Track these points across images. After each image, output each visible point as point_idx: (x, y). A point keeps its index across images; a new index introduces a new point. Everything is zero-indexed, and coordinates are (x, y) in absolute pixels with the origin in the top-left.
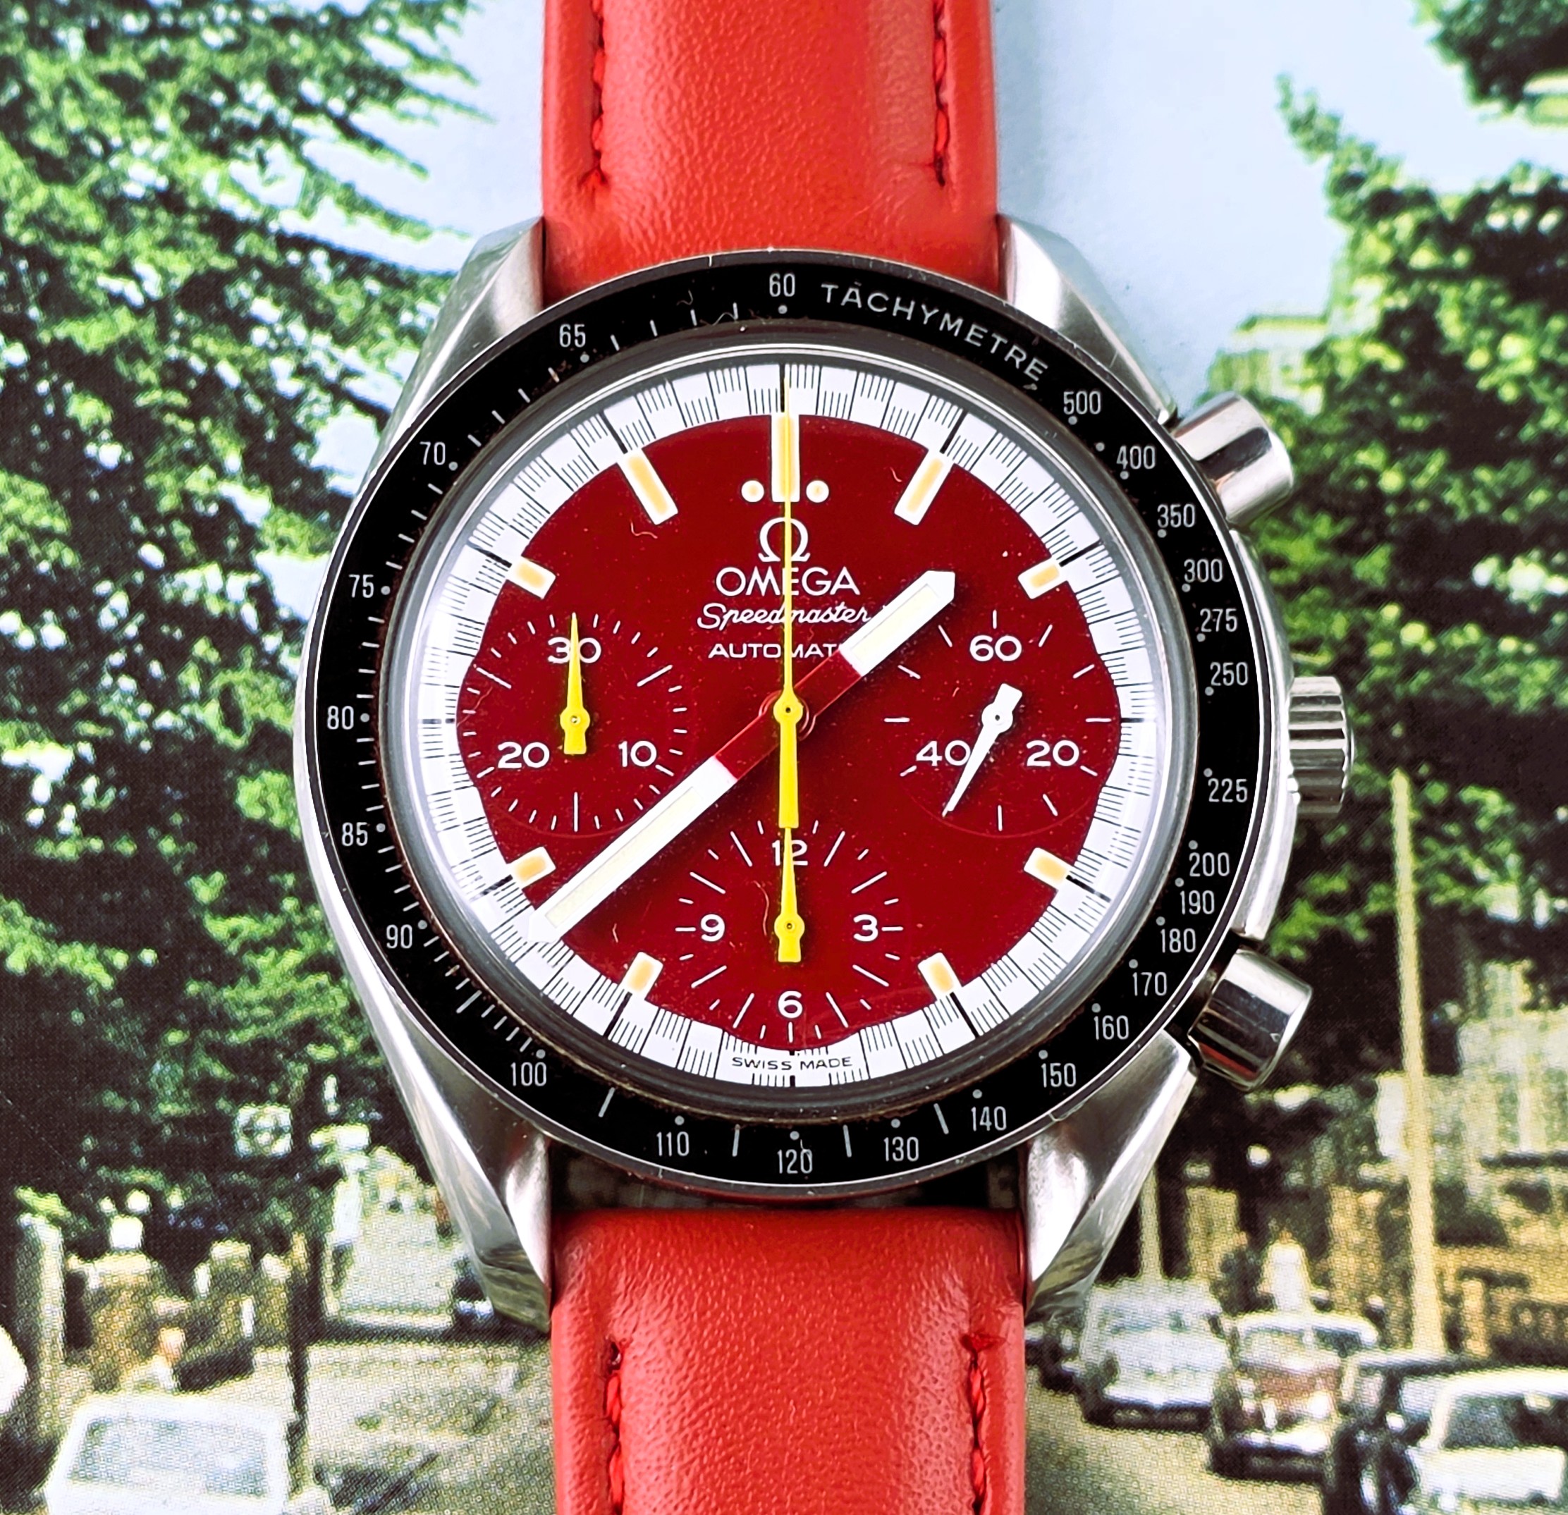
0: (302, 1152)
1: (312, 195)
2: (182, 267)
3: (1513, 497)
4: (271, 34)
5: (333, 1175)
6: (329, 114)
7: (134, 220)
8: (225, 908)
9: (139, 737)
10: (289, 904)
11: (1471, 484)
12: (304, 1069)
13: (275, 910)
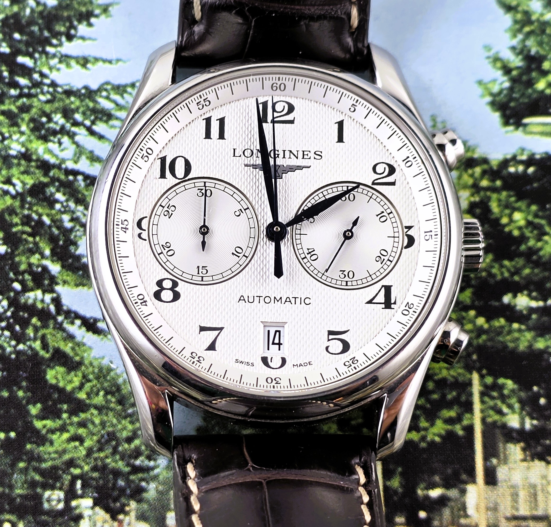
0: (68, 508)
1: (78, 155)
2: (30, 181)
3: (517, 272)
4: (64, 96)
5: (80, 517)
6: (85, 126)
7: (13, 163)
8: (41, 417)
9: (11, 353)
10: (65, 416)
11: (502, 266)
12: (69, 477)
13: (60, 418)
